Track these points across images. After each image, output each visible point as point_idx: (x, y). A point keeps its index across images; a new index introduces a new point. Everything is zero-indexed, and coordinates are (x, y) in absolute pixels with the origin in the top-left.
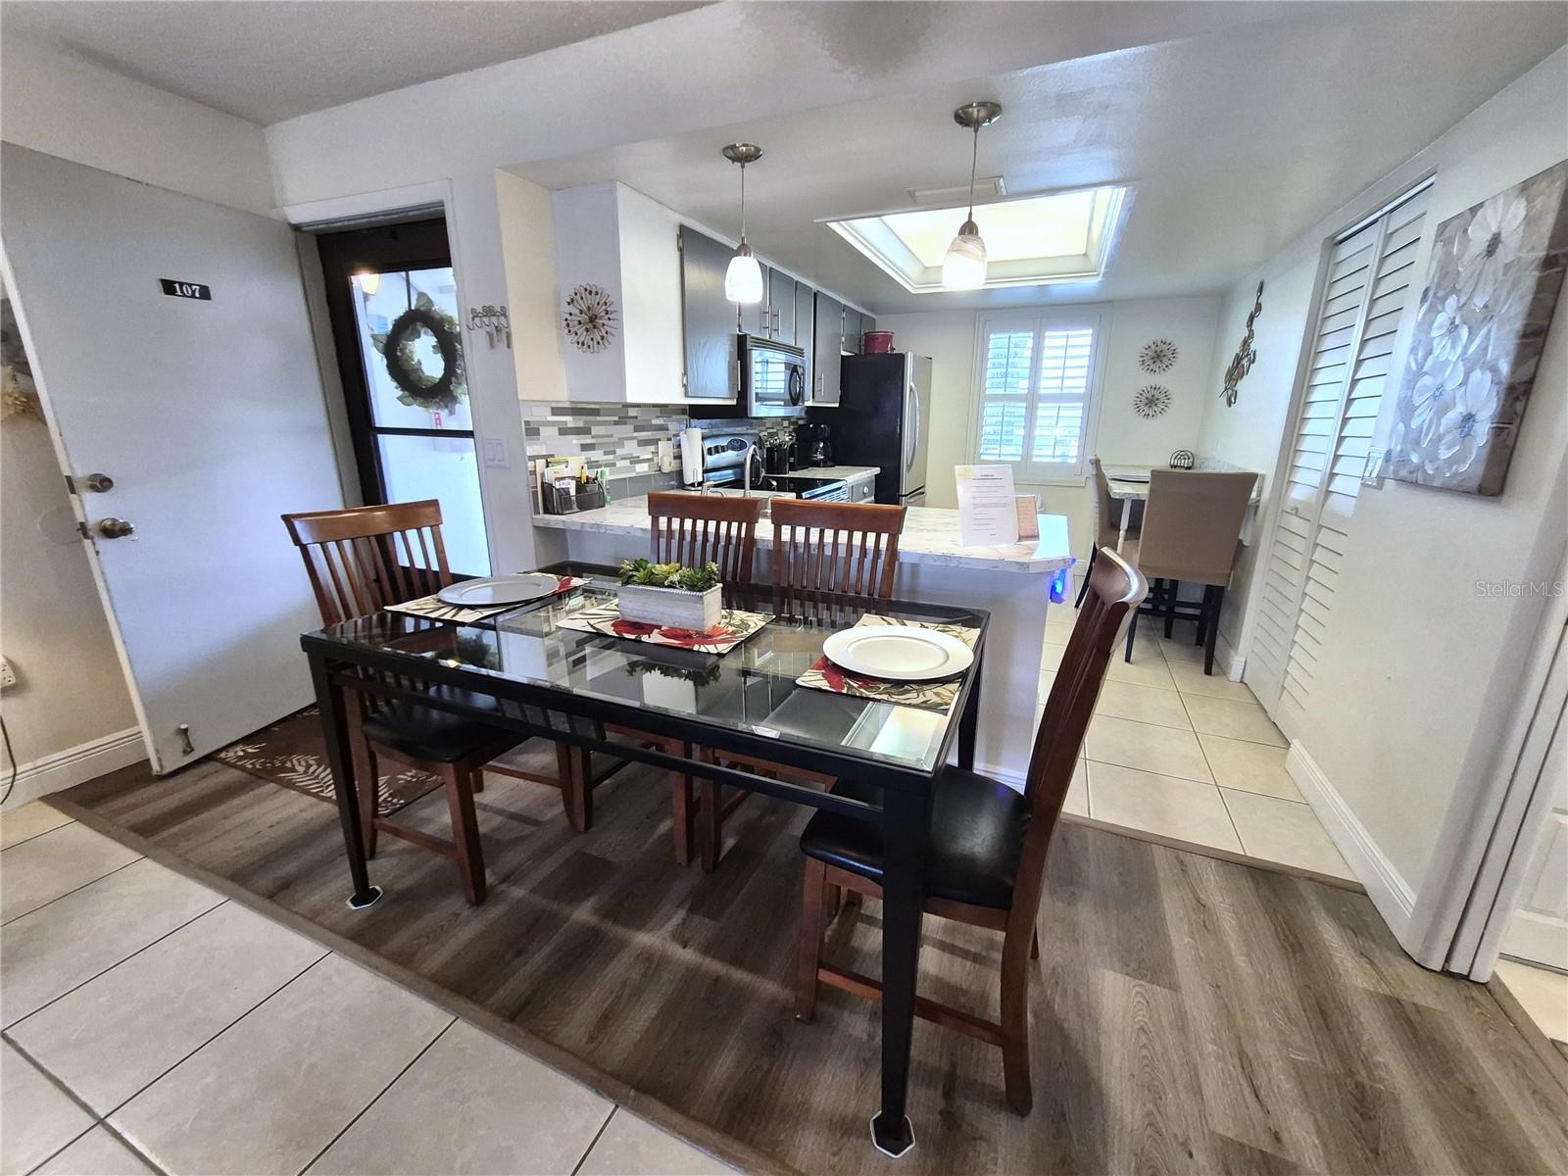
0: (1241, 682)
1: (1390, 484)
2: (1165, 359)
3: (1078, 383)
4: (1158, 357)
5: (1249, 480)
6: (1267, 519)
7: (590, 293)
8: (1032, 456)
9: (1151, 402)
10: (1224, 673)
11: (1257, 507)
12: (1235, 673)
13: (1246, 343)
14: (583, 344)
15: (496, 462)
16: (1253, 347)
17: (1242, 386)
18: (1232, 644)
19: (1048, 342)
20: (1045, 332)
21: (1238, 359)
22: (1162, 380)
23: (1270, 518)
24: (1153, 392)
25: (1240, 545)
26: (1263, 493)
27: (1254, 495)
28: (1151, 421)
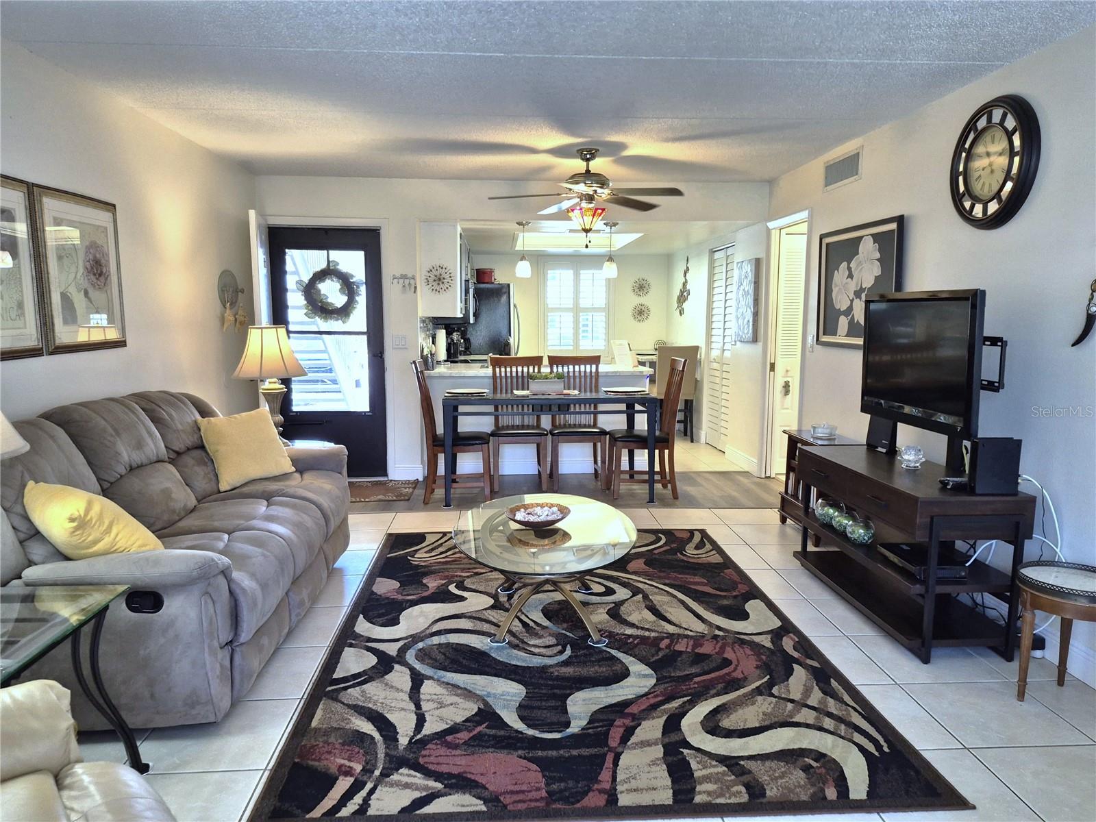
0: (706, 443)
1: (738, 343)
2: (645, 289)
3: (601, 301)
4: (641, 287)
5: (696, 349)
6: (705, 365)
7: (442, 268)
8: (579, 346)
9: (641, 313)
10: (698, 442)
11: (700, 362)
12: (703, 440)
13: (685, 284)
14: (436, 290)
15: (400, 346)
16: (688, 287)
17: (685, 305)
18: (700, 428)
19: (582, 277)
20: (580, 270)
21: (682, 292)
22: (644, 300)
23: (706, 365)
24: (641, 307)
25: (696, 381)
26: (702, 354)
27: (699, 356)
28: (641, 323)
